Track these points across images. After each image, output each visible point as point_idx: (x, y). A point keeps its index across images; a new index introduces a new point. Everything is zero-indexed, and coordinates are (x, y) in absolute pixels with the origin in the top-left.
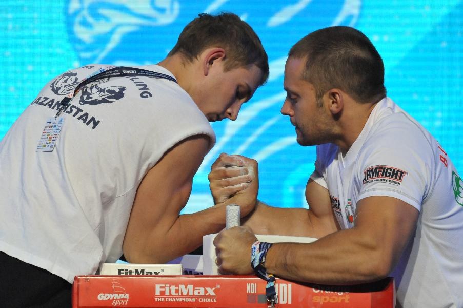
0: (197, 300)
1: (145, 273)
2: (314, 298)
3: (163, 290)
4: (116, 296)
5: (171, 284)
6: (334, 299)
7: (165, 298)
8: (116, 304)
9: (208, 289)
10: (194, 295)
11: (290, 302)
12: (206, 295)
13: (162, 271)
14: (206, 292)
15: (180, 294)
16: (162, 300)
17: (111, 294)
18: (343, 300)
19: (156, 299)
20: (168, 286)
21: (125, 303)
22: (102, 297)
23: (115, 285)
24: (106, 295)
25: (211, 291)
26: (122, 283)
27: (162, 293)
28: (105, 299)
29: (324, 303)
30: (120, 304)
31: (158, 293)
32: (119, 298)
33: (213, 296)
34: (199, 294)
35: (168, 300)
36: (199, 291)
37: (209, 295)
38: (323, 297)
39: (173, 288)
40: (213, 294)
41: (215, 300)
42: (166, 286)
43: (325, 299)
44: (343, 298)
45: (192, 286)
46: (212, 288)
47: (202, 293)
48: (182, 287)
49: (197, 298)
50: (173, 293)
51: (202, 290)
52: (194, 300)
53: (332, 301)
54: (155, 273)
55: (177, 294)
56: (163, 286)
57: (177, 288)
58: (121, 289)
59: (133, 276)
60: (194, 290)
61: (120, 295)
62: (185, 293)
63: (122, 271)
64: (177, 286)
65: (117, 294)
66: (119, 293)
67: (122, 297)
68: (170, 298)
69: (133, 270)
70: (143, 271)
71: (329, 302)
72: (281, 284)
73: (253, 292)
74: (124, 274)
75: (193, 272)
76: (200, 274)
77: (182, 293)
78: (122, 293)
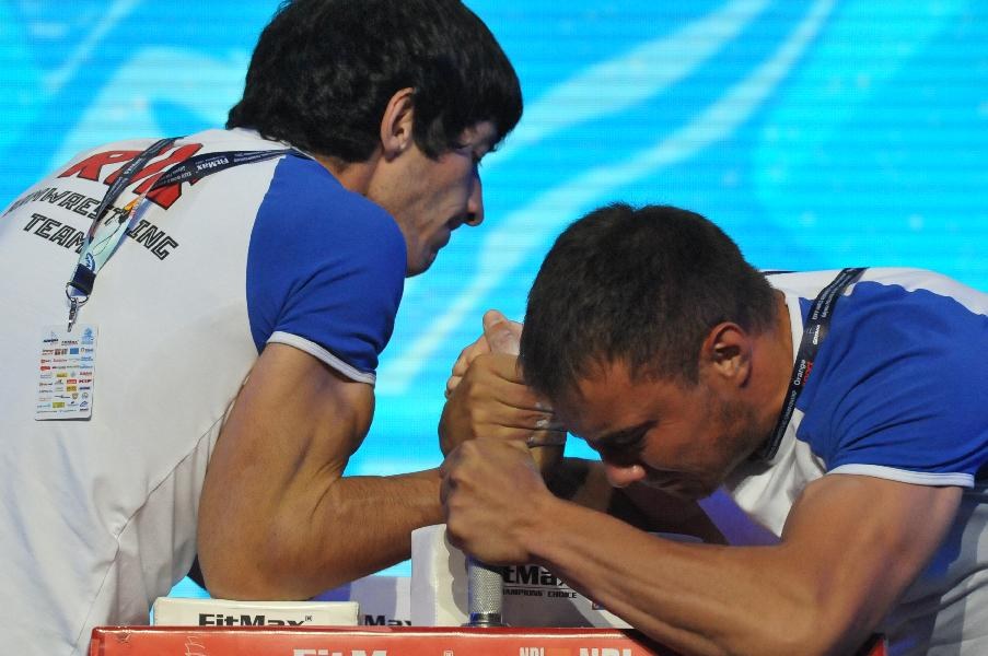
1: (266, 624)
13: (309, 618)
20: (326, 653)
23: (193, 650)
45: (383, 653)
54: (292, 622)
56: (314, 653)
59: (237, 629)
64: (347, 652)
69: (237, 616)
70: (260, 619)
74: (215, 625)
75: (386, 620)
76: (405, 625)
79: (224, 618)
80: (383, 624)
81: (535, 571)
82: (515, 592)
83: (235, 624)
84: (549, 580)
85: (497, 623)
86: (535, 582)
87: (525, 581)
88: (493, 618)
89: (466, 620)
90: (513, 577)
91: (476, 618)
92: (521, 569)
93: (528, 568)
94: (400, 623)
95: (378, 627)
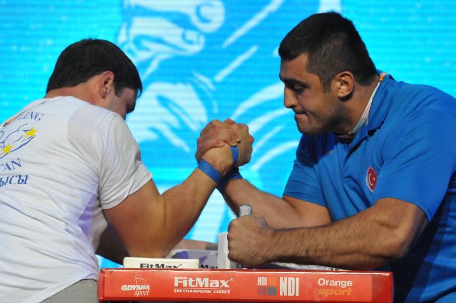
0: (212, 292)
1: (165, 267)
2: (320, 290)
3: (181, 282)
4: (138, 287)
5: (189, 277)
6: (338, 292)
7: (183, 289)
8: (138, 294)
9: (223, 282)
10: (209, 287)
11: (297, 294)
12: (221, 287)
13: (181, 265)
14: (221, 284)
15: (197, 286)
16: (180, 291)
17: (134, 286)
18: (346, 293)
19: (175, 290)
20: (186, 278)
21: (146, 294)
22: (126, 288)
23: (137, 277)
24: (129, 286)
25: (225, 284)
26: (144, 275)
27: (181, 285)
28: (128, 289)
29: (328, 295)
30: (141, 295)
31: (176, 284)
32: (141, 289)
33: (227, 288)
34: (214, 286)
35: (185, 291)
36: (214, 283)
37: (224, 287)
38: (328, 290)
39: (191, 280)
40: (227, 286)
41: (228, 292)
42: (185, 278)
43: (330, 292)
44: (346, 291)
45: (208, 279)
46: (226, 281)
47: (217, 285)
48: (198, 280)
49: (212, 289)
50: (190, 285)
51: (217, 283)
52: (210, 292)
53: (336, 294)
54: (175, 267)
55: (194, 286)
56: (182, 278)
57: (194, 281)
58: (142, 281)
59: (154, 269)
60: (209, 282)
61: (142, 286)
62: (201, 285)
63: (143, 265)
64: (194, 278)
65: (139, 286)
66: (141, 285)
67: (144, 289)
68: (188, 289)
69: (154, 264)
70: (163, 265)
71: (333, 295)
72: (289, 278)
73: (264, 285)
74: (146, 268)
75: (209, 266)
76: (216, 268)
77: (198, 285)
78: (144, 285)
79: (150, 265)
83: (154, 267)
94: (214, 268)
95: (206, 269)
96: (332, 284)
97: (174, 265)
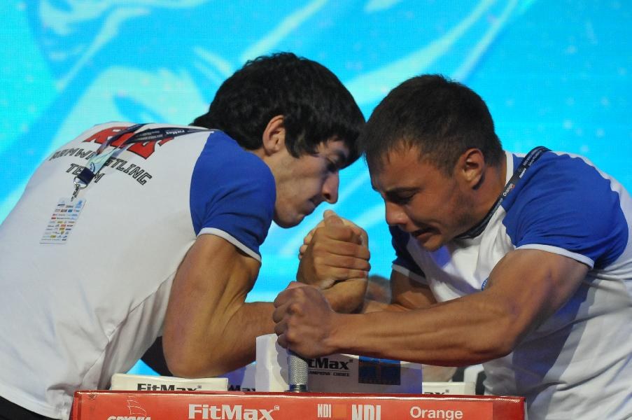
1: (175, 389)
3: (200, 411)
9: (263, 412)
12: (261, 419)
13: (200, 387)
14: (260, 415)
15: (223, 418)
23: (132, 404)
24: (119, 418)
25: (267, 415)
27: (199, 417)
31: (192, 416)
34: (250, 419)
36: (250, 414)
39: (214, 409)
40: (270, 418)
42: (204, 406)
45: (241, 407)
46: (268, 410)
47: (255, 417)
48: (226, 408)
50: (214, 416)
51: (255, 414)
55: (219, 418)
57: (219, 410)
59: (157, 392)
60: (243, 412)
61: (139, 418)
62: (230, 417)
63: (142, 386)
65: (134, 418)
66: (136, 416)
69: (159, 385)
70: (172, 387)
72: (365, 406)
73: (327, 416)
74: (146, 390)
75: (241, 387)
76: (252, 391)
77: (226, 416)
78: (141, 416)
79: (152, 386)
80: (239, 390)
81: (326, 360)
82: (315, 373)
83: (158, 389)
84: (334, 366)
85: (304, 390)
86: (326, 367)
87: (321, 367)
88: (303, 387)
89: (287, 388)
90: (314, 364)
91: (293, 387)
92: (318, 360)
93: (322, 359)
94: (249, 390)
95: (237, 392)
96: (432, 415)
97: (190, 388)
